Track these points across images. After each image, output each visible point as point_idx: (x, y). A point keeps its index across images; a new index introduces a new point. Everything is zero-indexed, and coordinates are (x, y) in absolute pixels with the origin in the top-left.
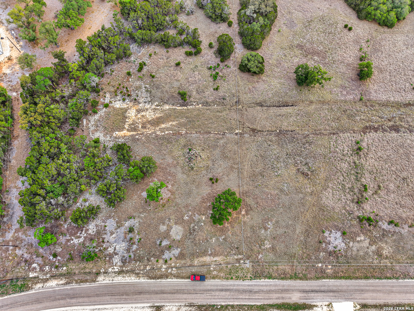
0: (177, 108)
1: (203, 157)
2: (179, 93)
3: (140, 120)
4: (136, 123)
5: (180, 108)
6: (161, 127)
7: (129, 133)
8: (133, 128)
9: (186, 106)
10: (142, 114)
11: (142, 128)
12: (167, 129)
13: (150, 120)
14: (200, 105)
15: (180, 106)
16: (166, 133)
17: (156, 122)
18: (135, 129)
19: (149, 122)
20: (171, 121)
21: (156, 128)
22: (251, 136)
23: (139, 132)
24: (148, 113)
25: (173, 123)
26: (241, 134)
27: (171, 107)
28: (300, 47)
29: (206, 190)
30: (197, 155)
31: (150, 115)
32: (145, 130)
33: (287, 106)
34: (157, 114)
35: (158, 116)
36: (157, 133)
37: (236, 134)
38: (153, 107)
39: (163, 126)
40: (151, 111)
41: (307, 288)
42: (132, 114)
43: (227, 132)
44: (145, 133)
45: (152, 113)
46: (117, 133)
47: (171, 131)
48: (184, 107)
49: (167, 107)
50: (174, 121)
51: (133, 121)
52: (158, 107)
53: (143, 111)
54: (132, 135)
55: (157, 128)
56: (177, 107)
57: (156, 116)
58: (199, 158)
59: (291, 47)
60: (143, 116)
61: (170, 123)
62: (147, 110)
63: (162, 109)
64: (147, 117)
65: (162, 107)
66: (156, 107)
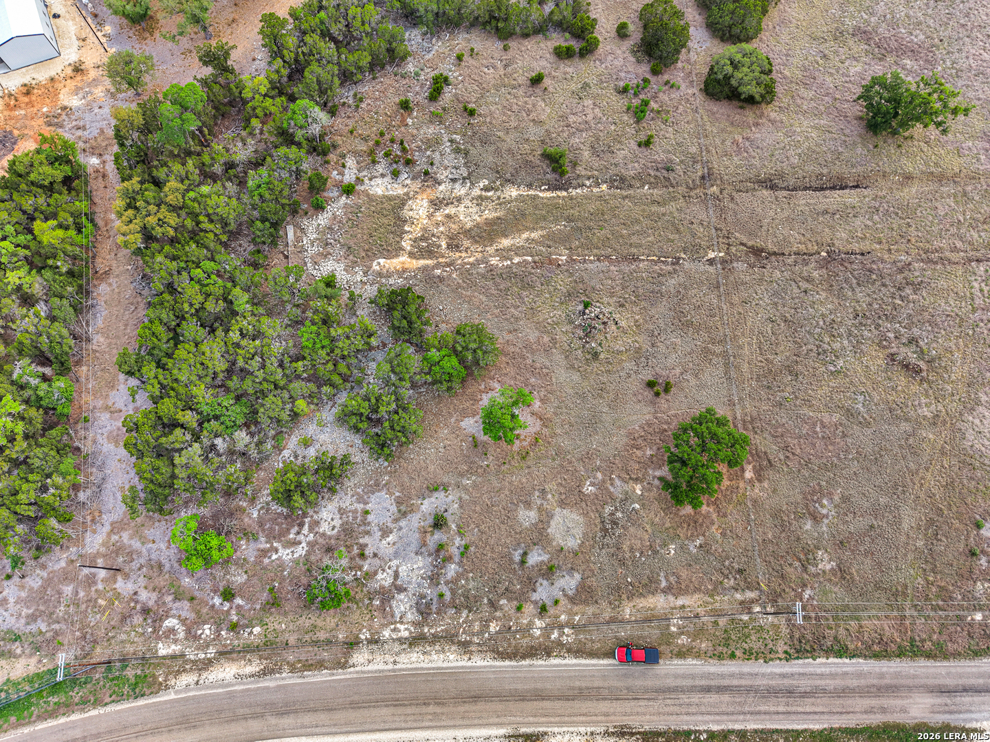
0: (541, 194)
1: (623, 324)
2: (546, 156)
3: (442, 229)
4: (433, 235)
5: (549, 194)
6: (501, 247)
7: (414, 261)
8: (425, 248)
9: (566, 190)
10: (450, 210)
11: (448, 248)
12: (518, 250)
13: (468, 226)
14: (604, 187)
15: (548, 190)
16: (516, 260)
17: (486, 233)
18: (429, 252)
19: (467, 233)
20: (527, 229)
21: (488, 249)
22: (751, 266)
23: (441, 260)
24: (461, 208)
25: (533, 235)
26: (723, 261)
27: (524, 191)
28: (862, 34)
29: (638, 414)
30: (606, 320)
31: (468, 215)
32: (458, 254)
33: (842, 188)
34: (487, 212)
35: (490, 217)
36: (492, 263)
37: (711, 262)
38: (476, 192)
39: (506, 242)
40: (470, 204)
41: (950, 682)
42: (420, 212)
43: (684, 256)
44: (459, 262)
45: (474, 209)
46: (382, 261)
47: (527, 256)
48: (559, 193)
49: (513, 192)
50: (533, 229)
51: (424, 229)
52: (490, 194)
53: (447, 204)
54: (425, 269)
55: (491, 250)
56: (541, 191)
57: (485, 217)
58: (614, 327)
59: (838, 35)
60: (449, 216)
61: (525, 236)
62: (459, 200)
63: (499, 198)
64: (461, 218)
65: (499, 193)
66: (484, 193)
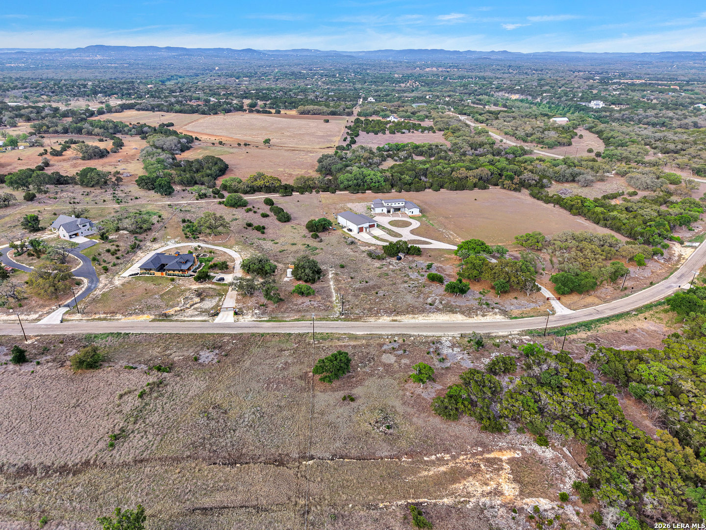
0: (426, 500)
3: (488, 476)
4: (492, 472)
5: (421, 500)
6: (446, 466)
7: (497, 456)
8: (495, 465)
9: (408, 503)
10: (488, 489)
11: (479, 465)
12: (433, 463)
13: (471, 479)
14: (382, 505)
15: (421, 503)
16: (433, 457)
17: (456, 475)
18: (490, 462)
19: (469, 474)
20: (431, 477)
21: (453, 465)
22: (287, 455)
23: (481, 457)
24: (480, 490)
25: (426, 473)
26: (304, 458)
27: (440, 502)
30: (376, 424)
31: (473, 485)
32: (471, 461)
34: (461, 488)
35: (458, 484)
36: (448, 455)
37: (312, 458)
38: (473, 500)
39: (443, 469)
40: (475, 493)
42: (507, 487)
43: (329, 461)
44: (469, 456)
45: (470, 489)
46: (516, 456)
47: (427, 461)
48: (414, 501)
49: (447, 501)
50: (427, 476)
51: (499, 475)
52: (462, 499)
53: (491, 492)
54: (489, 452)
55: (451, 464)
56: (427, 502)
57: (462, 484)
60: (487, 484)
61: (431, 473)
62: (483, 495)
63: (456, 498)
64: (477, 483)
65: (457, 500)
66: (468, 499)
